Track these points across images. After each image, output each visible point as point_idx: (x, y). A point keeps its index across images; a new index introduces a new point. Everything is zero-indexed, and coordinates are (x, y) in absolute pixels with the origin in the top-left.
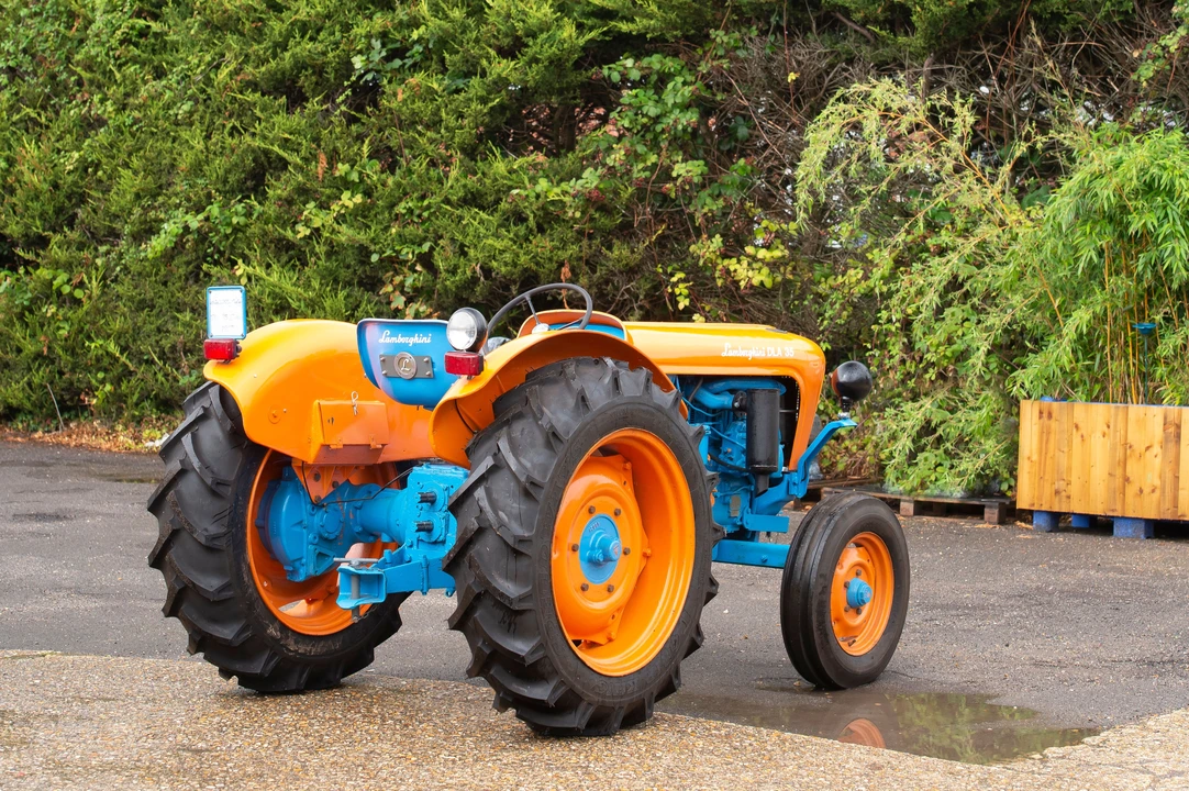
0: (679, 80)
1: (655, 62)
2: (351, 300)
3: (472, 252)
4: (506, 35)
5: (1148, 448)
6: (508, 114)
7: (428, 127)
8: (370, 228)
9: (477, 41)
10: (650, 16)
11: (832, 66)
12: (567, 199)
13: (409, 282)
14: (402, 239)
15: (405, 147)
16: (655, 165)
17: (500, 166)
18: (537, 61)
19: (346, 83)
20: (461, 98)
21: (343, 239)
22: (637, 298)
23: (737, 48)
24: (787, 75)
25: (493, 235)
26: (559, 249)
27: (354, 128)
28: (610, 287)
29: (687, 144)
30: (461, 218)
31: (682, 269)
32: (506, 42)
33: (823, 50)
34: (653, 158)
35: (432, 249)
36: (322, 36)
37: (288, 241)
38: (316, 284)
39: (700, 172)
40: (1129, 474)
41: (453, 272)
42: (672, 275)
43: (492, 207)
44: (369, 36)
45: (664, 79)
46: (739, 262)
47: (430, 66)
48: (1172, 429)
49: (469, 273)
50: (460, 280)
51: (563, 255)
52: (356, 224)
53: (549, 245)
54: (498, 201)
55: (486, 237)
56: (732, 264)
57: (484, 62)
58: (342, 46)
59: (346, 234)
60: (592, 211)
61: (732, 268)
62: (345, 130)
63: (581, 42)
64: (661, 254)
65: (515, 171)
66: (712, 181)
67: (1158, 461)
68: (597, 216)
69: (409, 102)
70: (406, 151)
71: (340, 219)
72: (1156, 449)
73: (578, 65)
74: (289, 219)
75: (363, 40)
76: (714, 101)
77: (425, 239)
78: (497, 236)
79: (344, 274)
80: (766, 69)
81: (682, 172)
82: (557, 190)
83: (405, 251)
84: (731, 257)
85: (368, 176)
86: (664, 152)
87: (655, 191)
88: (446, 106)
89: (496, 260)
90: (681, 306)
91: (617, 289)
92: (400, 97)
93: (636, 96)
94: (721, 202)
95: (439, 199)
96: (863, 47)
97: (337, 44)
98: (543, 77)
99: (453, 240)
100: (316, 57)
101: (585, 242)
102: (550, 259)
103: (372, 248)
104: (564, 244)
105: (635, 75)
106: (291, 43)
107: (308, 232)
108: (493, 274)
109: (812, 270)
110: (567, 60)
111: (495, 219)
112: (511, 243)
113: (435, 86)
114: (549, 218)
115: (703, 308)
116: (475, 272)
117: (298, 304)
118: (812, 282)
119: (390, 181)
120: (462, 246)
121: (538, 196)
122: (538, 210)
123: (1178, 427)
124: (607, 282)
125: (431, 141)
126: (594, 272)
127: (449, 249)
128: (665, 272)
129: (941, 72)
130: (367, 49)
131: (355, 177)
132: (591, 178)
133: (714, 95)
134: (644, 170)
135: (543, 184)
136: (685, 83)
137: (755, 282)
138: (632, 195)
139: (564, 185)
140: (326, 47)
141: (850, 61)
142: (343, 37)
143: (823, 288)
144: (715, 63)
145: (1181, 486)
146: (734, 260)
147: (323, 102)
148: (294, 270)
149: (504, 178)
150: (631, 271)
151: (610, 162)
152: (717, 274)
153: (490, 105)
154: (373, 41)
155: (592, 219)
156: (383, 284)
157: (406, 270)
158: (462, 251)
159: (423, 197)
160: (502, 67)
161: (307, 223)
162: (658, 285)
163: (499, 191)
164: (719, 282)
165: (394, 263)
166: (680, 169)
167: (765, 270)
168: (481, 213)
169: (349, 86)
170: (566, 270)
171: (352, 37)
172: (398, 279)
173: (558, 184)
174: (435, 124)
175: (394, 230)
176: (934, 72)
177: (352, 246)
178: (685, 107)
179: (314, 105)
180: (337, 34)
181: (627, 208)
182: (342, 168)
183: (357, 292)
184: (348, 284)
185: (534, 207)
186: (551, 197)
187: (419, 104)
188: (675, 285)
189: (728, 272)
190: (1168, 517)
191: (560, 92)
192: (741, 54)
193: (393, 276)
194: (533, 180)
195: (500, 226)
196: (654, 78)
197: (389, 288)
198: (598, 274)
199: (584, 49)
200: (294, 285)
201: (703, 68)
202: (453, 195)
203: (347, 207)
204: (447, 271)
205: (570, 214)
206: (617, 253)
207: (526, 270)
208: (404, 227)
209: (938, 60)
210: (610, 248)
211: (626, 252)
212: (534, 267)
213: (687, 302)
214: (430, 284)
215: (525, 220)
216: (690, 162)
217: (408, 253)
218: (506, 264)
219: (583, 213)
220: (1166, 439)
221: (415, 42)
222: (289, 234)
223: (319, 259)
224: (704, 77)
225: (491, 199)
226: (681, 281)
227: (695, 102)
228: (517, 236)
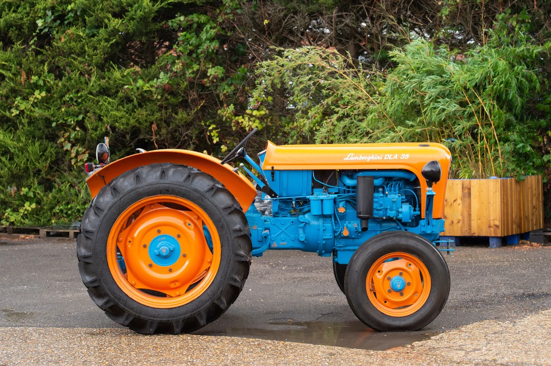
0: (208, 26)
1: (195, 17)
2: (42, 147)
3: (105, 119)
4: (117, 6)
5: (455, 201)
6: (120, 47)
7: (78, 55)
8: (50, 109)
9: (102, 9)
11: (286, 16)
12: (153, 89)
13: (73, 135)
14: (68, 114)
15: (67, 66)
16: (198, 70)
17: (117, 74)
18: (133, 19)
19: (34, 34)
20: (95, 40)
21: (37, 115)
22: (191, 138)
23: (237, 9)
24: (263, 21)
25: (115, 110)
26: (150, 115)
27: (39, 57)
28: (178, 134)
29: (213, 58)
30: (98, 101)
31: (214, 123)
32: (117, 10)
33: (280, 7)
34: (196, 67)
35: (84, 118)
36: (20, 10)
37: (7, 117)
38: (23, 139)
39: (221, 72)
40: (446, 214)
41: (96, 129)
42: (209, 126)
43: (114, 95)
44: (45, 9)
45: (200, 27)
46: (243, 118)
47: (77, 24)
48: (466, 191)
49: (104, 130)
50: (100, 133)
51: (152, 118)
52: (43, 107)
53: (145, 113)
54: (117, 92)
55: (112, 110)
56: (240, 119)
57: (106, 21)
58: (31, 15)
59: (38, 112)
60: (166, 95)
61: (240, 121)
62: (35, 59)
63: (156, 8)
64: (203, 115)
65: (125, 76)
66: (227, 77)
67: (460, 207)
68: (169, 97)
69: (68, 43)
70: (68, 68)
71: (35, 105)
72: (459, 201)
73: (155, 20)
74: (7, 106)
75: (42, 11)
76: (226, 36)
77: (80, 113)
78: (117, 110)
79: (37, 133)
80: (253, 19)
81: (213, 73)
82: (148, 85)
83: (70, 120)
84: (239, 116)
85: (48, 82)
86: (202, 63)
87: (198, 83)
88: (88, 44)
89: (118, 123)
90: (215, 142)
91: (181, 134)
92: (63, 40)
93: (185, 35)
94: (233, 88)
95: (86, 92)
96: (301, 5)
97: (28, 14)
98: (137, 27)
99: (94, 113)
100: (17, 21)
101: (164, 111)
102: (146, 121)
103: (52, 119)
104: (153, 113)
106: (4, 13)
107: (18, 112)
108: (117, 130)
109: (281, 120)
110: (149, 18)
111: (116, 101)
112: (125, 113)
113: (81, 34)
114: (144, 99)
115: (226, 142)
116: (107, 129)
117: (14, 150)
118: (282, 126)
119: (60, 84)
120: (100, 116)
121: (138, 89)
122: (138, 95)
123: (469, 189)
124: (176, 131)
125: (80, 63)
126: (169, 126)
127: (93, 118)
128: (206, 125)
129: (342, 16)
130: (44, 16)
131: (41, 83)
132: (164, 78)
133: (226, 33)
134: (193, 73)
135: (140, 82)
136: (211, 28)
137: (254, 127)
138: (187, 86)
139: (151, 83)
140: (22, 15)
141: (295, 13)
142: (31, 10)
143: (286, 129)
144: (226, 16)
145: (472, 219)
146: (241, 117)
147: (22, 44)
148: (11, 133)
149: (120, 80)
150: (188, 125)
151: (174, 69)
152: (233, 124)
153: (111, 42)
154: (47, 12)
155: (167, 99)
156: (59, 137)
157: (70, 130)
158: (100, 119)
159: (78, 92)
160: (115, 23)
161: (17, 108)
162: (202, 131)
163: (117, 87)
164: (234, 129)
165: (64, 126)
166: (211, 72)
167: (257, 121)
168: (109, 98)
169: (36, 36)
170: (154, 127)
171: (36, 10)
172: (67, 134)
173: (148, 82)
174: (82, 53)
175: (63, 109)
176: (338, 16)
177: (42, 119)
178: (212, 40)
179: (18, 46)
180: (27, 8)
181: (185, 93)
182: (34, 78)
183: (45, 142)
184: (40, 138)
185: (136, 94)
186: (145, 89)
187: (73, 44)
188: (211, 131)
189: (237, 123)
190: (467, 234)
191: (147, 34)
192: (239, 11)
193: (64, 133)
194: (135, 81)
195: (119, 105)
196: (195, 26)
197: (62, 140)
198: (171, 127)
199: (157, 12)
200: (12, 140)
201: (220, 19)
202: (93, 90)
203: (38, 99)
204: (93, 129)
205: (155, 97)
206: (180, 116)
207: (134, 127)
208: (69, 107)
209: (340, 10)
210: (176, 114)
211: (185, 115)
212: (138, 125)
213: (218, 139)
214: (84, 136)
215: (132, 101)
216: (216, 67)
217: (71, 121)
218: (123, 124)
219: (162, 96)
220: (464, 196)
221: (69, 12)
222: (7, 114)
223: (24, 126)
224: (221, 24)
225: (114, 91)
226: (214, 129)
227: (217, 37)
228: (128, 109)
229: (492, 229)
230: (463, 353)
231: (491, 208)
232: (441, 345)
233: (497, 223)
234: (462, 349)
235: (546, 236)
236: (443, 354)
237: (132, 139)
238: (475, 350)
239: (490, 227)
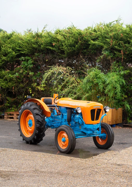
0: (30, 60)
1: (27, 58)
4: (5, 53)
6: (5, 64)
10: (26, 51)
11: (52, 59)
12: (14, 77)
16: (27, 73)
17: (3, 72)
18: (9, 57)
22: (24, 91)
23: (39, 56)
24: (46, 60)
28: (20, 90)
29: (31, 70)
31: (30, 88)
32: (4, 54)
33: (51, 56)
34: (26, 72)
39: (33, 74)
42: (29, 88)
43: (2, 78)
45: (28, 60)
51: (13, 85)
53: (11, 84)
54: (3, 77)
55: (1, 82)
56: (38, 87)
57: (1, 57)
60: (17, 79)
63: (16, 54)
64: (27, 85)
65: (6, 73)
66: (35, 75)
73: (15, 58)
76: (35, 63)
78: (3, 83)
80: (43, 59)
81: (31, 74)
82: (12, 76)
84: (38, 86)
86: (28, 71)
87: (27, 76)
90: (30, 93)
91: (21, 90)
93: (24, 63)
94: (36, 78)
96: (57, 56)
101: (16, 84)
102: (11, 86)
104: (13, 84)
105: (24, 59)
108: (2, 88)
109: (49, 88)
111: (3, 80)
114: (11, 80)
115: (34, 93)
118: (50, 90)
121: (9, 77)
122: (9, 79)
124: (19, 89)
128: (28, 88)
129: (68, 60)
132: (17, 74)
133: (35, 62)
134: (25, 73)
135: (10, 75)
136: (31, 61)
137: (42, 90)
138: (23, 77)
139: (13, 75)
141: (55, 58)
143: (51, 91)
149: (4, 74)
150: (23, 88)
151: (20, 72)
152: (36, 88)
155: (17, 80)
160: (4, 58)
162: (27, 90)
163: (3, 76)
164: (36, 90)
166: (30, 73)
167: (43, 88)
170: (13, 88)
176: (67, 60)
178: (31, 64)
181: (22, 79)
186: (11, 77)
188: (29, 90)
189: (37, 88)
191: (13, 61)
192: (39, 57)
194: (8, 74)
195: (3, 81)
196: (26, 60)
201: (34, 59)
207: (7, 87)
209: (68, 58)
210: (20, 84)
211: (22, 85)
212: (9, 87)
213: (31, 92)
215: (7, 80)
218: (4, 87)
219: (16, 79)
224: (34, 60)
225: (2, 77)
226: (30, 89)
227: (33, 63)
228: (6, 82)
229: (109, 122)
230: (107, 160)
231: (109, 116)
232: (100, 158)
234: (106, 159)
235: (123, 125)
236: (101, 160)
237: (7, 91)
238: (110, 160)
239: (108, 122)
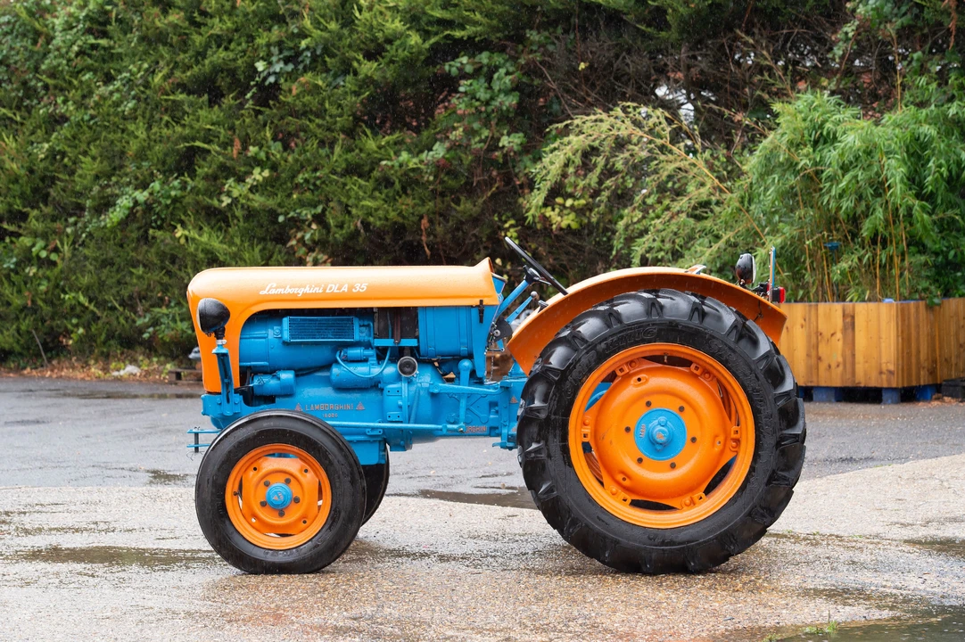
0: (502, 71)
1: (484, 58)
2: (267, 252)
3: (354, 211)
4: (371, 42)
5: (832, 335)
7: (318, 116)
8: (277, 195)
9: (350, 46)
10: (475, 23)
12: (423, 167)
13: (308, 236)
14: (302, 204)
15: (301, 131)
16: (487, 138)
17: (371, 144)
18: (392, 62)
19: (252, 83)
20: (339, 91)
21: (256, 205)
22: (481, 240)
23: (546, 44)
24: (579, 65)
25: (369, 197)
26: (419, 205)
27: (260, 117)
28: (460, 233)
29: (509, 121)
30: (345, 185)
31: (512, 217)
32: (370, 47)
33: (611, 43)
34: (486, 133)
35: (324, 210)
36: (232, 46)
37: (215, 208)
38: (237, 241)
39: (519, 142)
40: (820, 354)
41: (341, 226)
42: (506, 222)
43: (367, 175)
44: (268, 45)
45: (493, 69)
46: (553, 210)
47: (316, 67)
48: (849, 320)
49: (352, 227)
50: (347, 233)
51: (423, 210)
52: (266, 193)
53: (411, 203)
54: (371, 170)
55: (364, 198)
56: (549, 211)
57: (355, 64)
58: (248, 53)
59: (258, 201)
60: (442, 175)
61: (547, 215)
62: (255, 120)
63: (427, 45)
64: (496, 206)
65: (384, 147)
67: (840, 343)
68: (446, 179)
69: (301, 96)
70: (302, 134)
71: (253, 189)
72: (839, 335)
73: (426, 63)
74: (215, 191)
75: (264, 49)
76: (532, 85)
77: (319, 202)
78: (372, 197)
79: (260, 232)
81: (506, 143)
82: (415, 160)
83: (304, 212)
84: (547, 206)
85: (273, 154)
86: (494, 127)
87: (486, 158)
88: (329, 98)
89: (372, 216)
91: (465, 234)
92: (295, 92)
93: (471, 85)
95: (326, 170)
97: (244, 52)
98: (399, 75)
99: (340, 202)
100: (229, 63)
101: (438, 199)
102: (413, 214)
103: (279, 210)
104: (423, 202)
105: (469, 69)
106: (209, 52)
107: (229, 201)
108: (371, 227)
110: (416, 61)
111: (370, 185)
112: (382, 202)
113: (320, 83)
114: (410, 181)
115: (530, 246)
116: (356, 226)
117: (224, 257)
119: (290, 159)
120: (347, 206)
121: (401, 166)
122: (402, 176)
123: (853, 317)
124: (457, 229)
125: (319, 126)
126: (448, 221)
127: (338, 208)
128: (500, 220)
129: (694, 57)
130: (268, 55)
131: (262, 155)
132: (439, 151)
133: (533, 80)
134: (480, 141)
135: (404, 156)
136: (507, 73)
137: (564, 225)
138: (472, 161)
139: (420, 156)
140: (237, 54)
141: (629, 51)
142: (248, 46)
144: (531, 56)
145: (857, 360)
146: (549, 208)
147: (235, 98)
148: (221, 231)
149: (376, 152)
150: (476, 221)
151: (452, 137)
153: (362, 97)
154: (272, 48)
155: (442, 182)
156: (289, 239)
157: (306, 227)
158: (346, 210)
159: (315, 170)
160: (367, 68)
161: (229, 194)
162: (495, 230)
163: (372, 162)
164: (539, 226)
165: (297, 223)
166: (505, 140)
167: (572, 216)
168: (360, 180)
169: (255, 86)
170: (425, 222)
171: (256, 46)
172: (299, 235)
173: (418, 155)
174: (320, 113)
175: (295, 196)
176: (688, 57)
177: (264, 210)
179: (229, 100)
180: (243, 44)
181: (469, 171)
182: (253, 150)
183: (270, 245)
184: (262, 239)
185: (399, 174)
186: (411, 165)
187: (307, 98)
188: (506, 230)
189: (545, 217)
190: (849, 384)
191: (414, 84)
192: (550, 48)
193: (297, 232)
194: (397, 154)
195: (374, 189)
196: (485, 69)
197: (294, 242)
198: (451, 223)
199: (428, 50)
200: (221, 242)
201: (522, 60)
202: (337, 167)
203: (258, 181)
204: (337, 226)
205: (426, 179)
206: (462, 206)
207: (395, 223)
208: (302, 193)
209: (691, 48)
210: (458, 203)
211: (470, 206)
212: (400, 220)
214: (325, 237)
215: (393, 184)
216: (512, 135)
217: (307, 214)
218: (380, 219)
219: (436, 177)
220: (844, 330)
221: (304, 50)
222: (215, 203)
223: (239, 221)
224: (522, 67)
225: (367, 168)
226: (512, 226)
227: (517, 87)
228: (387, 196)
229: (884, 376)
231: (883, 345)
233: (892, 367)
235: (964, 387)
237: (395, 240)
239: (881, 373)
